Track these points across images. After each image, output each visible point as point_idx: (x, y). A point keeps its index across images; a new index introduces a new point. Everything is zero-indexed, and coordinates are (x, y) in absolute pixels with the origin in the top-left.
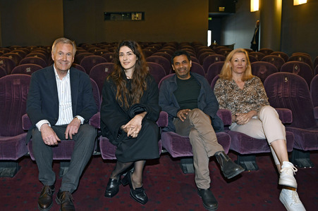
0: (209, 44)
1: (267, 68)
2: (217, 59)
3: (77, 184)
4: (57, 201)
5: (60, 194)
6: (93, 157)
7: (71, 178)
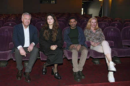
0: (82, 14)
1: (105, 24)
2: (85, 20)
3: (31, 70)
4: (24, 76)
5: (25, 73)
6: (37, 59)
7: (29, 67)
